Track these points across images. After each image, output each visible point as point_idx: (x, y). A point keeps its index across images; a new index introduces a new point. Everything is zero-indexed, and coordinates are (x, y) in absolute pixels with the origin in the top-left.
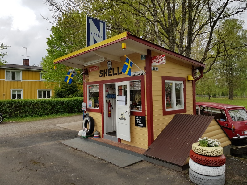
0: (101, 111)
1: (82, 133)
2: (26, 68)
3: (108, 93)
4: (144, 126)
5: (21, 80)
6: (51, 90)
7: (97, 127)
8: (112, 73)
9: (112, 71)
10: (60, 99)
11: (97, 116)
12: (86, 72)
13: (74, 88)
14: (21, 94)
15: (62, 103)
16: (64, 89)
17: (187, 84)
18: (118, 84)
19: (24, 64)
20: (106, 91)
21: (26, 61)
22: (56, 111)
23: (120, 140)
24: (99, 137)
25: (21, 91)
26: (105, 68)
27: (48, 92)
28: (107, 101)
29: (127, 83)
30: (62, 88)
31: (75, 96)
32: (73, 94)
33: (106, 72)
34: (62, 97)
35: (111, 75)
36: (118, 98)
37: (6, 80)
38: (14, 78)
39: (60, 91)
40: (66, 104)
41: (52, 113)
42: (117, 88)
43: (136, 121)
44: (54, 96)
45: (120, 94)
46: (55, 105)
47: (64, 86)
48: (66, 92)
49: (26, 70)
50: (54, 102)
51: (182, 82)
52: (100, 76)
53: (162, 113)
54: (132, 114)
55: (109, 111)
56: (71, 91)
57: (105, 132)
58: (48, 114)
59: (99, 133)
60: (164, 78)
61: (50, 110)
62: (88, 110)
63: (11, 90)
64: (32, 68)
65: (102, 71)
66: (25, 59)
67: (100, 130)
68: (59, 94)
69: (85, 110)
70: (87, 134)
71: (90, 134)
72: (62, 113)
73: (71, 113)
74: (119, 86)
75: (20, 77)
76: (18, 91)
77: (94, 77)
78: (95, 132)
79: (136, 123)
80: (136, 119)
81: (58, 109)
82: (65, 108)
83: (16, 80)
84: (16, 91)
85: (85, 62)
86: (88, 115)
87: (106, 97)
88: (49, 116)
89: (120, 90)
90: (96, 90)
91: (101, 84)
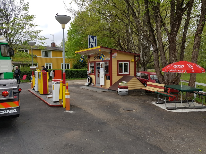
0: (95, 74)
1: (87, 84)
2: (54, 49)
3: (98, 66)
4: (109, 80)
5: (51, 57)
6: (70, 64)
7: (93, 81)
8: (99, 58)
9: (99, 57)
10: (76, 70)
11: (93, 77)
12: (89, 57)
13: (84, 63)
14: (51, 66)
15: (77, 72)
16: (78, 63)
17: (131, 63)
18: (101, 63)
19: (52, 46)
20: (97, 66)
21: (54, 44)
22: (74, 76)
23: (101, 86)
24: (94, 85)
25: (51, 64)
26: (96, 56)
27: (68, 65)
28: (97, 70)
29: (103, 63)
30: (77, 63)
31: (85, 68)
32: (83, 66)
33: (97, 58)
34: (77, 68)
35: (99, 59)
36: (101, 69)
37: (42, 57)
38: (46, 55)
39: (76, 65)
40: (79, 72)
41: (72, 78)
42: (100, 65)
43: (107, 78)
44: (72, 67)
45: (102, 67)
46: (74, 73)
47: (78, 62)
48: (79, 65)
49: (54, 51)
50: (73, 71)
51: (128, 62)
52: (95, 59)
53: (117, 75)
54: (105, 75)
55: (98, 74)
56: (82, 65)
57: (96, 83)
58: (70, 78)
59: (94, 84)
60: (118, 61)
61: (71, 75)
62: (90, 74)
63: (45, 64)
64: (57, 49)
65: (95, 57)
66: (53, 43)
67: (94, 82)
68: (75, 67)
69: (88, 74)
70: (89, 84)
71: (90, 84)
72: (77, 78)
73: (82, 78)
74: (101, 64)
75: (50, 55)
76: (49, 64)
77: (92, 60)
78: (92, 83)
79: (107, 79)
80: (107, 77)
81: (75, 75)
82: (79, 75)
83: (48, 57)
84: (48, 64)
85: (88, 53)
86: (89, 76)
87: (97, 68)
88: (70, 79)
89: (102, 65)
90: (93, 65)
91: (95, 62)
